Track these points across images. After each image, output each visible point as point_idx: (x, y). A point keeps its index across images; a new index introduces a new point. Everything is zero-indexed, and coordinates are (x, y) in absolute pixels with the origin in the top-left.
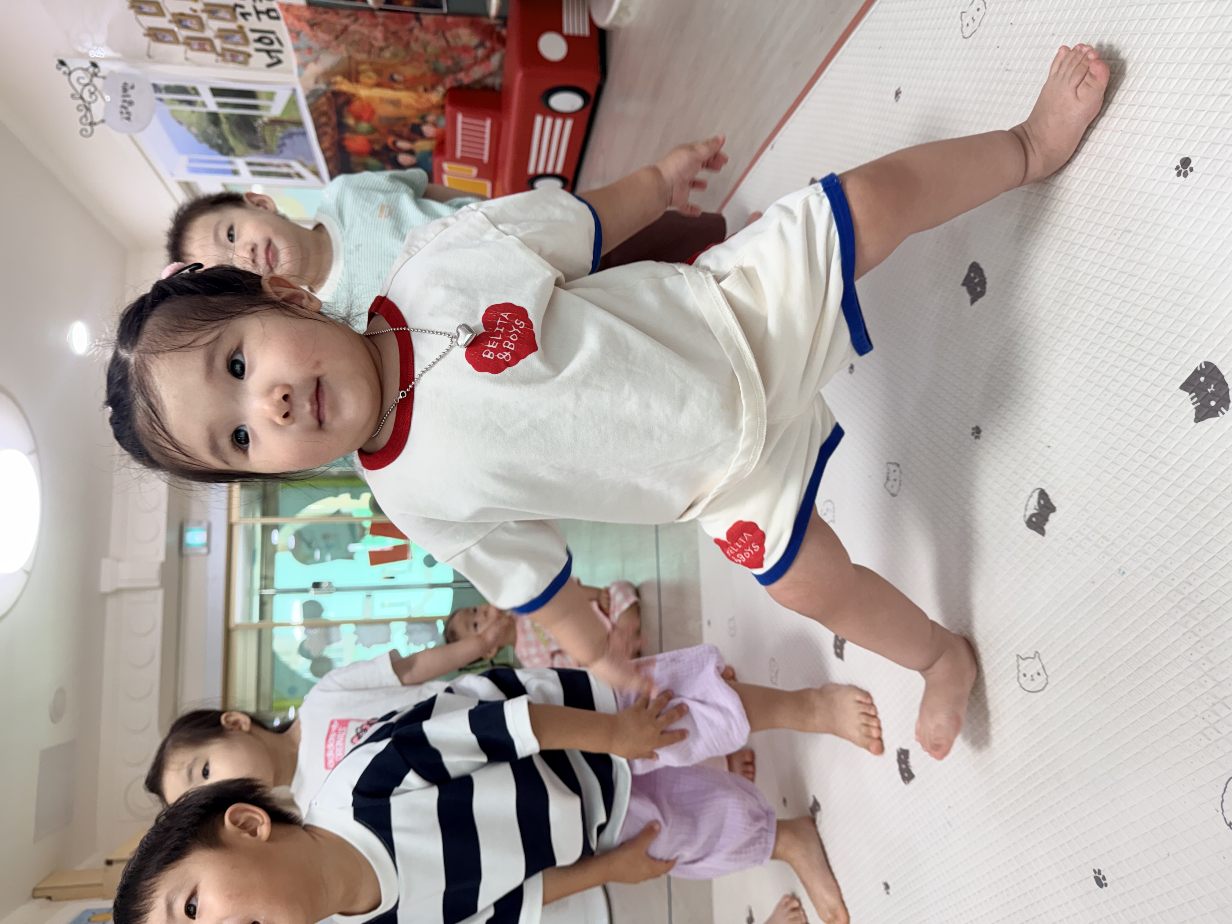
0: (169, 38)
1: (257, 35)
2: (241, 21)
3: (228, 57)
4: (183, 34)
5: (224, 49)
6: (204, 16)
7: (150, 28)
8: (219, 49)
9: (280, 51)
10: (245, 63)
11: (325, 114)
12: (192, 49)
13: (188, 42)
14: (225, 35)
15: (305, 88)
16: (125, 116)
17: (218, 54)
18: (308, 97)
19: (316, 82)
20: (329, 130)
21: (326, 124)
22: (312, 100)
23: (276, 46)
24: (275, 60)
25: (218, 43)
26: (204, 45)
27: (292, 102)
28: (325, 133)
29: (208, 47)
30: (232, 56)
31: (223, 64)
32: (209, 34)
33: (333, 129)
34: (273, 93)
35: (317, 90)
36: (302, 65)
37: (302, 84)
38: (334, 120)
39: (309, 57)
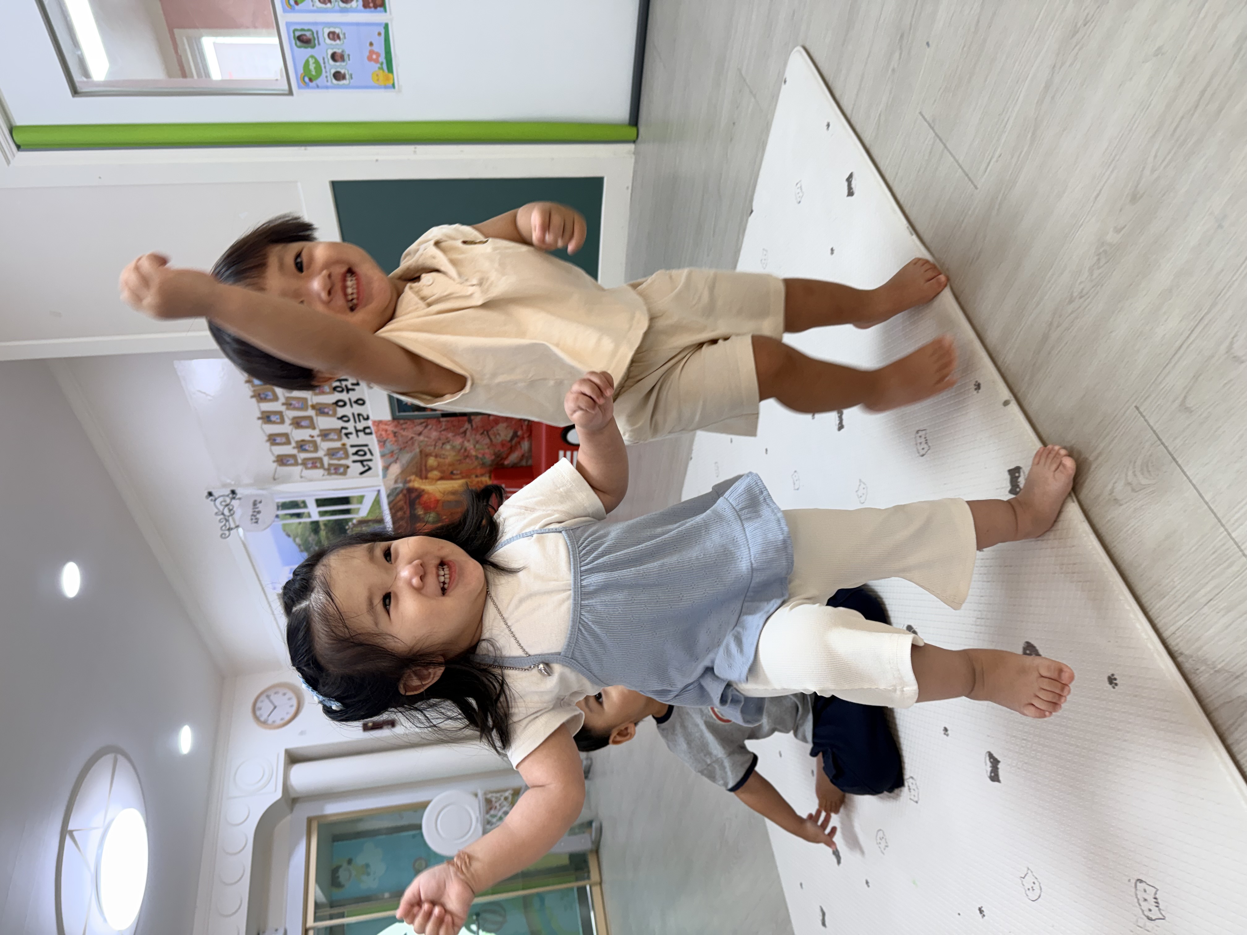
0: (292, 461)
1: (354, 450)
2: (345, 440)
3: (333, 471)
4: (302, 456)
5: (330, 465)
6: (318, 440)
7: (278, 456)
8: (326, 466)
9: (370, 460)
10: (344, 473)
11: (401, 509)
12: (307, 468)
13: (304, 463)
14: (331, 453)
15: (386, 489)
16: (254, 521)
17: (325, 469)
18: (388, 496)
19: (396, 482)
21: (402, 518)
22: (392, 498)
23: (368, 456)
24: (367, 468)
25: (326, 460)
26: (315, 463)
27: (377, 502)
29: (318, 465)
30: (335, 469)
31: (328, 477)
32: (320, 454)
34: (362, 497)
35: (396, 489)
36: (386, 468)
37: (385, 485)
38: (408, 512)
39: (392, 459)
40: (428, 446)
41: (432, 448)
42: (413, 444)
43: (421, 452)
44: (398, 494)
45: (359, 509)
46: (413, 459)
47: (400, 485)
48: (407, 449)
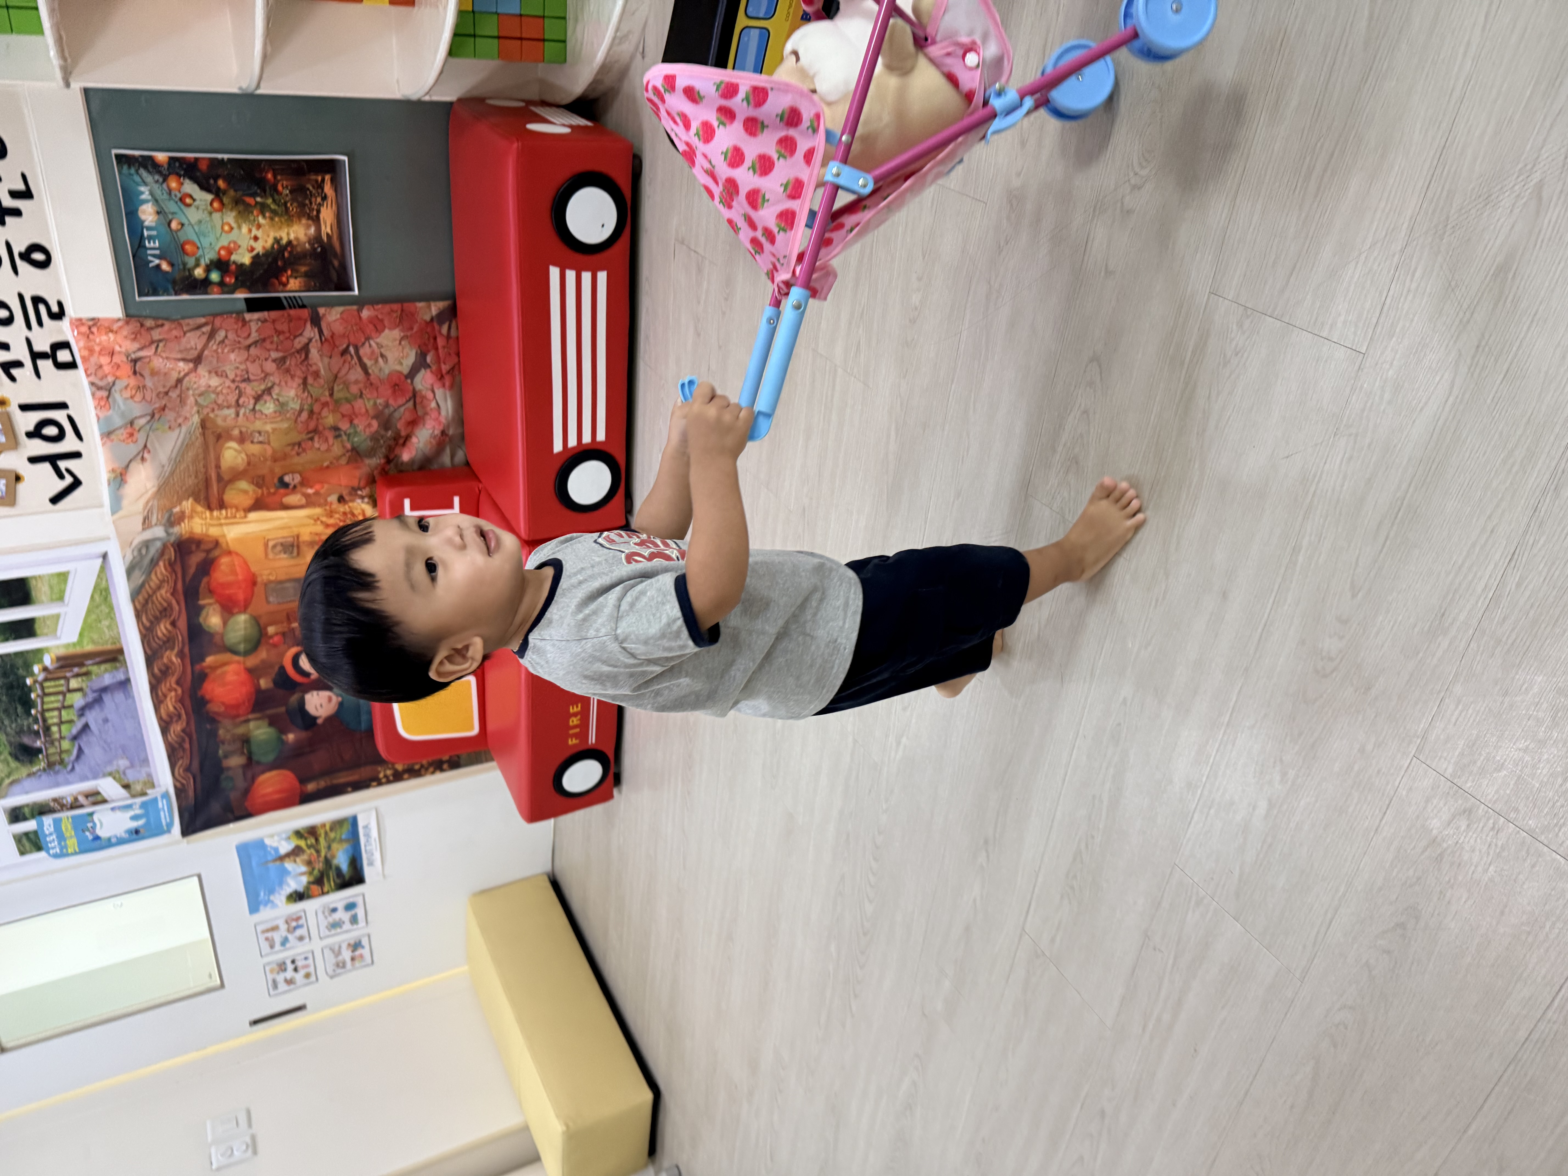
1: (32, 419)
9: (77, 455)
11: (165, 612)
15: (123, 546)
18: (130, 572)
19: (146, 523)
20: (171, 657)
21: (169, 642)
22: (139, 578)
23: (70, 444)
24: (69, 480)
27: (102, 593)
28: (166, 672)
33: (181, 654)
34: (63, 577)
35: (147, 544)
36: (120, 478)
37: (119, 534)
38: (182, 623)
39: (133, 449)
40: (220, 407)
41: (231, 412)
42: (182, 400)
43: (203, 424)
44: (154, 563)
45: (57, 617)
46: (186, 447)
47: (159, 532)
48: (170, 415)
